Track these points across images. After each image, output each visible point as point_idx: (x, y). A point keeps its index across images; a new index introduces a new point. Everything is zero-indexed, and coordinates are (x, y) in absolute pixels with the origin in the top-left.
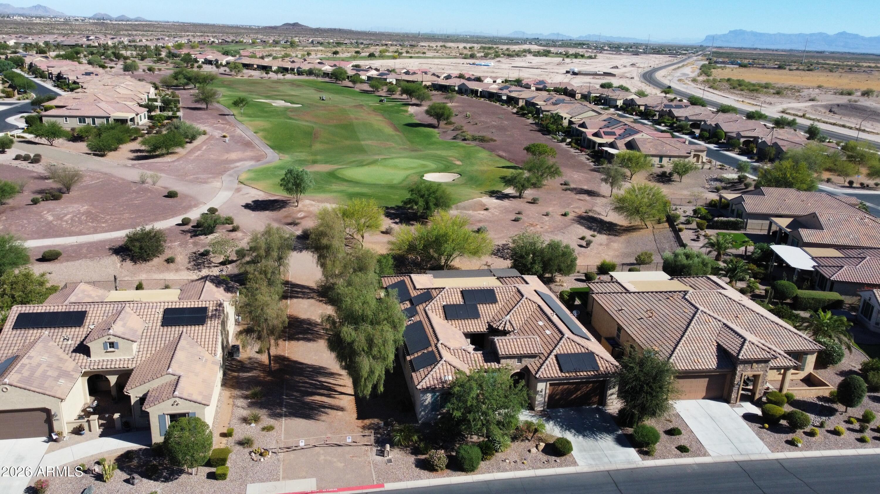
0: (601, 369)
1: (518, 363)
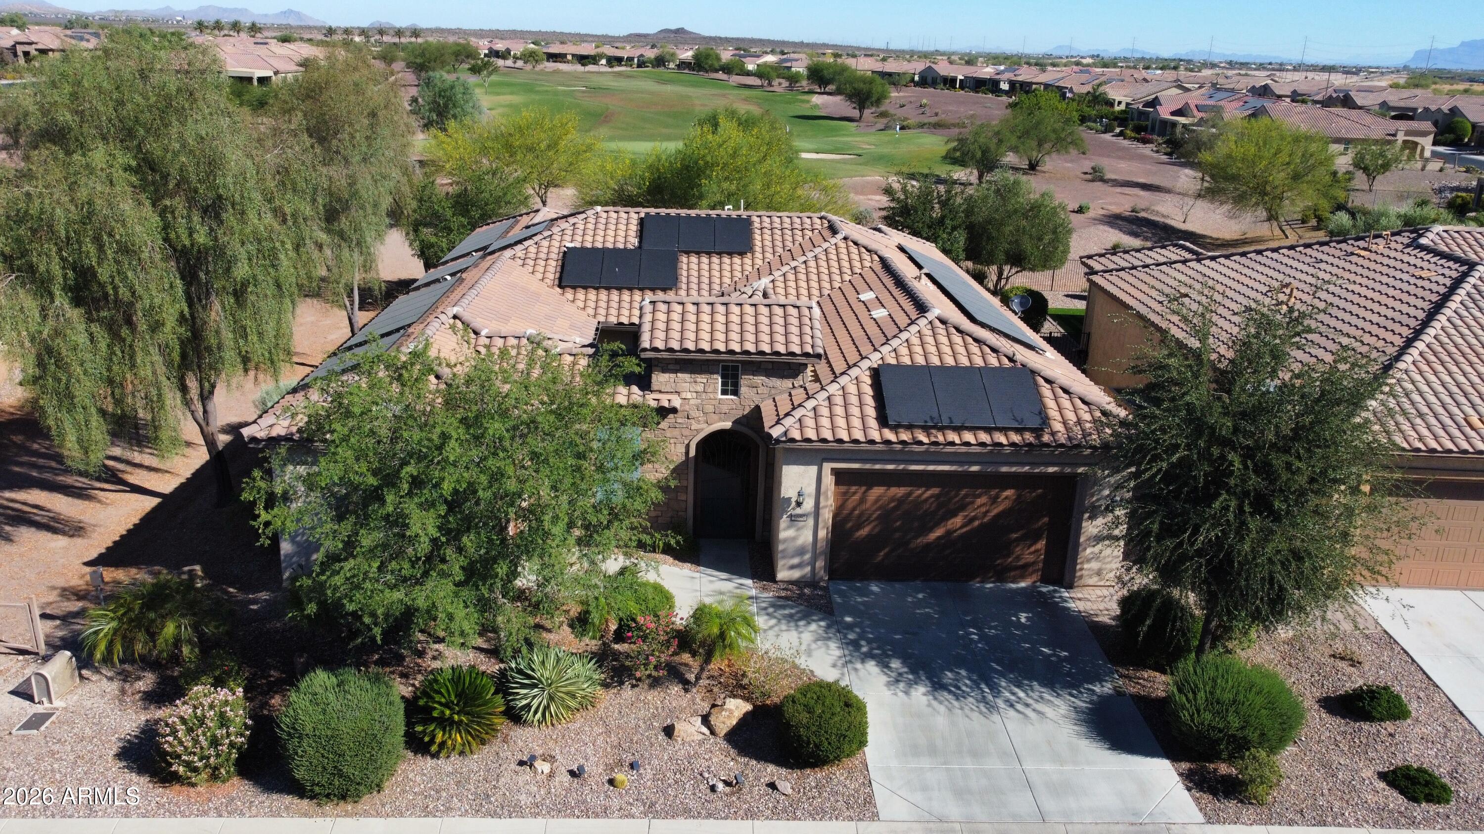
1: (724, 392)
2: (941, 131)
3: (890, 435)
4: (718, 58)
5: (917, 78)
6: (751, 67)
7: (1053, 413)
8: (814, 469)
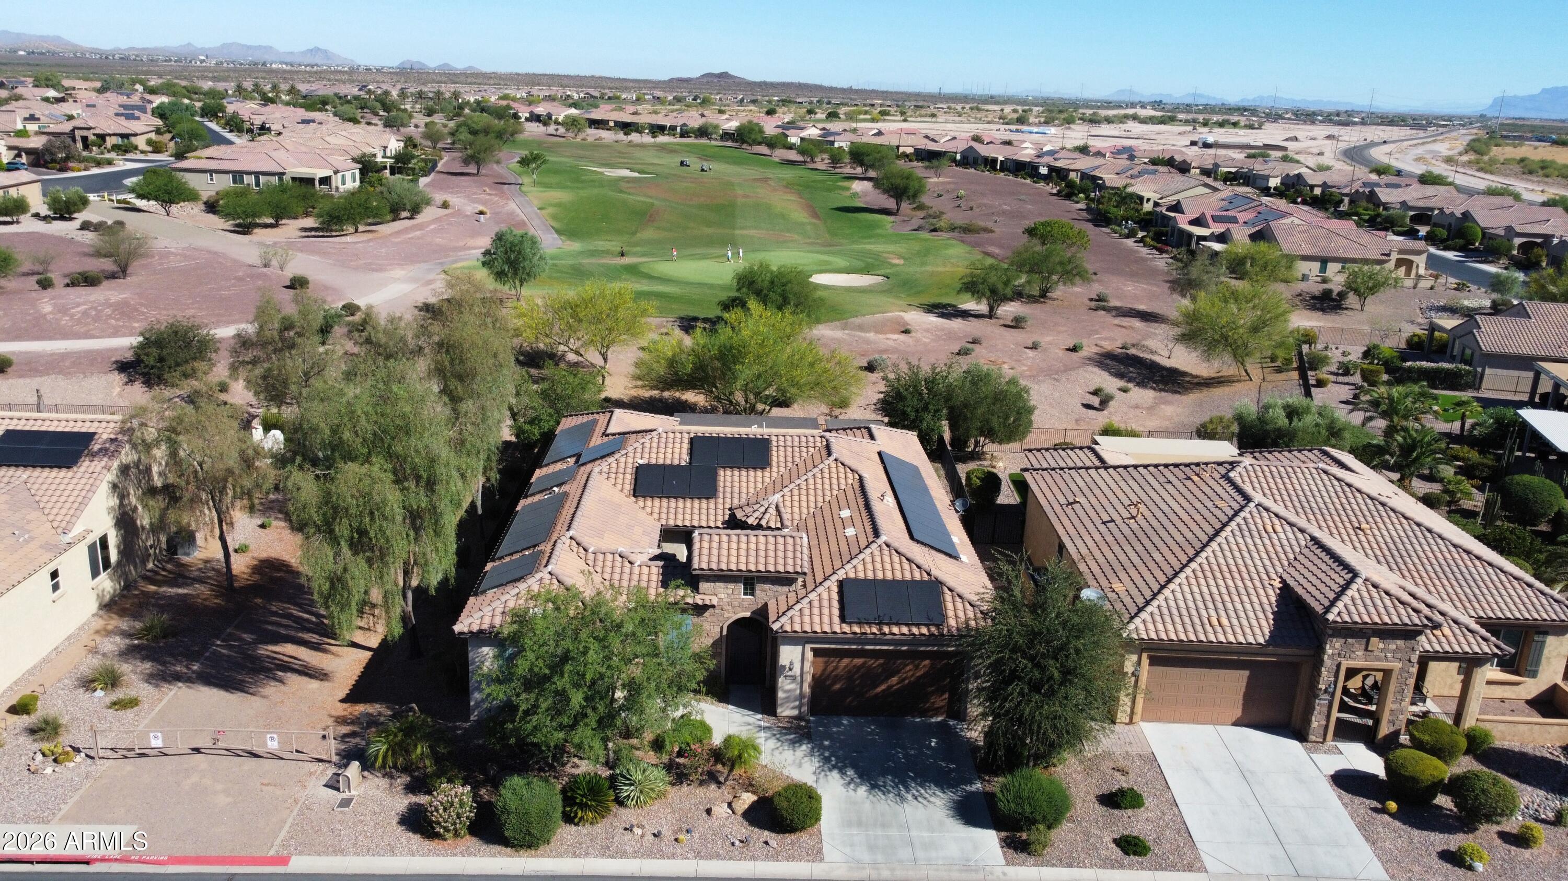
0: (952, 622)
1: (745, 594)
2: (968, 237)
3: (846, 628)
4: (761, 131)
5: (958, 157)
6: (794, 139)
7: (951, 613)
8: (800, 648)
